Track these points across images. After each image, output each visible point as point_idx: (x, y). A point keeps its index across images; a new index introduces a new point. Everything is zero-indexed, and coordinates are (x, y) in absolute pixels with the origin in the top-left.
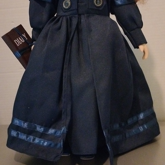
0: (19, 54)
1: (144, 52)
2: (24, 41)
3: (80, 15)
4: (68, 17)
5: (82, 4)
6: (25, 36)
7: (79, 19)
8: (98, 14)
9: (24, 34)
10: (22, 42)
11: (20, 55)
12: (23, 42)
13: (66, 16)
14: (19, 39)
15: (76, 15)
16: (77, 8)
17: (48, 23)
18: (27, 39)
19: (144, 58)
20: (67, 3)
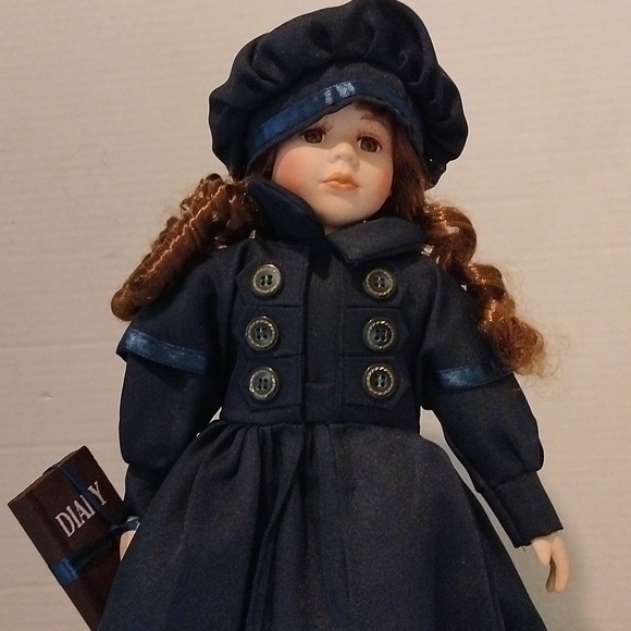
0: (71, 569)
1: (552, 562)
2: (93, 513)
3: (311, 426)
4: (267, 429)
5: (320, 387)
6: (97, 493)
7: (306, 438)
8: (377, 424)
9: (96, 483)
10: (84, 517)
11: (73, 572)
12: (89, 516)
13: (259, 425)
14: (74, 509)
15: (296, 423)
16: (300, 402)
17: (188, 449)
18: (104, 503)
19: (554, 589)
20: (266, 380)
